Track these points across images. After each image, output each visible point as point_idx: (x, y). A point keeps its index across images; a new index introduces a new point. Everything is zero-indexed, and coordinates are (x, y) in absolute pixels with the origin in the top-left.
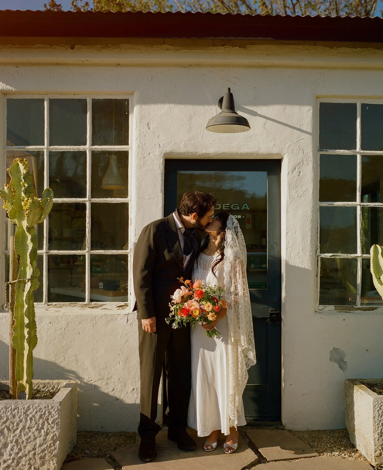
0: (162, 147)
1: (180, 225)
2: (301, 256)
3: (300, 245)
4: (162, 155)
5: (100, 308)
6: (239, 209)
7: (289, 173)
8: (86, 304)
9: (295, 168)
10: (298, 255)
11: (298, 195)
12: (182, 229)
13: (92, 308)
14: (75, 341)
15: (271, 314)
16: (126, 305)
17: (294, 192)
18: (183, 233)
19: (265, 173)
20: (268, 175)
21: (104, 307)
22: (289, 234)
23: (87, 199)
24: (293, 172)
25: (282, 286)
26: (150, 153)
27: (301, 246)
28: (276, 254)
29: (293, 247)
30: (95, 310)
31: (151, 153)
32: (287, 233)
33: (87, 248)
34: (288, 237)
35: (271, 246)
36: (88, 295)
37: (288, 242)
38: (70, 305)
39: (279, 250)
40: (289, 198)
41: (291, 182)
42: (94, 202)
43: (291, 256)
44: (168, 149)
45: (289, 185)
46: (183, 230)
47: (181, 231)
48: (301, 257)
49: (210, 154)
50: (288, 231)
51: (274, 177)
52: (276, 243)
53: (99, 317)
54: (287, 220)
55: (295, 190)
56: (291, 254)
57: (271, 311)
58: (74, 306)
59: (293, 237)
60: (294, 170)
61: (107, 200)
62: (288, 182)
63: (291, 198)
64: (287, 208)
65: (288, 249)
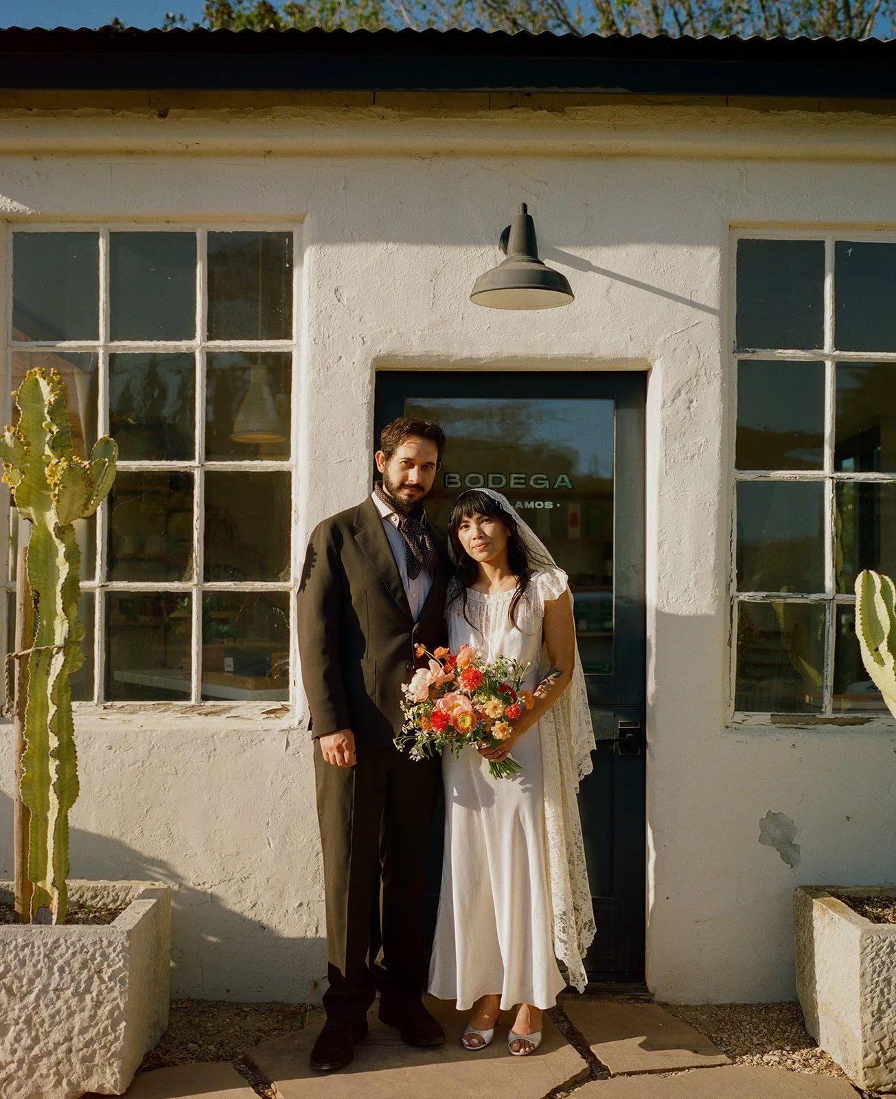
0: (368, 343)
2: (693, 597)
3: (691, 572)
4: (370, 361)
5: (224, 716)
7: (664, 403)
8: (193, 706)
9: (679, 392)
10: (687, 594)
11: (686, 454)
12: (393, 518)
13: (206, 715)
14: (167, 790)
15: (623, 732)
16: (285, 709)
17: (677, 447)
18: (396, 525)
19: (609, 404)
20: (617, 407)
21: (233, 713)
22: (666, 547)
23: (195, 463)
24: (673, 400)
25: (647, 668)
26: (341, 357)
27: (692, 574)
28: (633, 592)
29: (673, 576)
30: (213, 719)
31: (343, 358)
32: (660, 544)
33: (195, 577)
34: (663, 552)
35: (622, 573)
36: (197, 687)
37: (662, 564)
38: (154, 708)
39: (642, 583)
40: (666, 461)
41: (670, 423)
42: (212, 469)
43: (670, 597)
44: (383, 348)
45: (665, 431)
48: (693, 600)
49: (480, 359)
50: (661, 538)
51: (630, 414)
52: (634, 567)
53: (221, 736)
54: (661, 512)
55: (680, 443)
56: (670, 594)
57: (622, 724)
58: (165, 711)
59: (675, 553)
60: (678, 395)
61: (241, 466)
62: (663, 423)
63: (670, 461)
64: (661, 486)
65: (663, 580)
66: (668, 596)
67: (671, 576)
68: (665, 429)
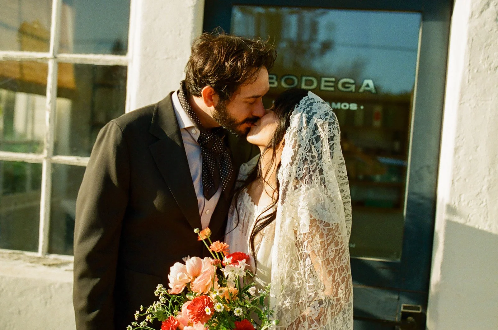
1: (187, 122)
2: (484, 202)
3: (484, 178)
6: (354, 90)
7: (472, 14)
8: (39, 258)
9: (488, 4)
10: (479, 198)
11: (490, 64)
12: (193, 131)
13: (50, 266)
15: (405, 316)
17: (481, 58)
18: (197, 139)
19: (416, 17)
20: (424, 19)
22: (462, 152)
23: (50, 55)
24: (482, 12)
25: (433, 262)
27: (486, 180)
28: (425, 190)
29: (467, 180)
30: (55, 270)
32: (456, 150)
33: (45, 152)
34: (459, 157)
35: (416, 172)
36: (43, 242)
37: (456, 168)
38: (10, 256)
39: (434, 182)
40: (469, 70)
41: (476, 35)
43: (462, 200)
45: (471, 42)
46: (196, 133)
47: (192, 134)
48: (484, 204)
50: (458, 145)
51: (435, 26)
52: (428, 167)
53: (57, 286)
54: (460, 119)
55: (484, 54)
56: (463, 196)
57: (405, 308)
58: (18, 259)
59: (471, 158)
60: (486, 6)
61: (86, 59)
62: (470, 34)
63: (473, 71)
64: (462, 95)
65: (456, 183)
66: (460, 199)
67: (465, 180)
68: (471, 40)
